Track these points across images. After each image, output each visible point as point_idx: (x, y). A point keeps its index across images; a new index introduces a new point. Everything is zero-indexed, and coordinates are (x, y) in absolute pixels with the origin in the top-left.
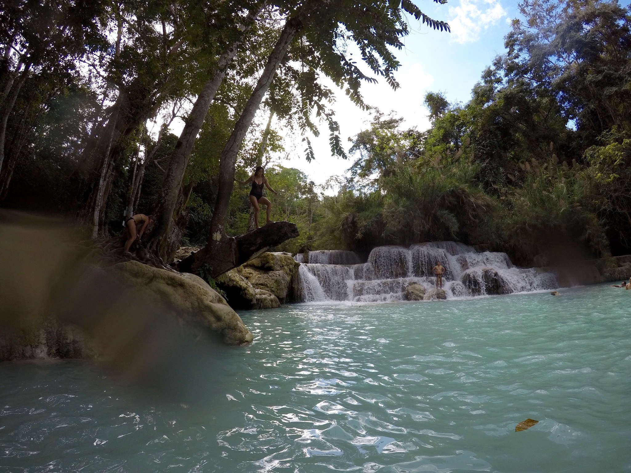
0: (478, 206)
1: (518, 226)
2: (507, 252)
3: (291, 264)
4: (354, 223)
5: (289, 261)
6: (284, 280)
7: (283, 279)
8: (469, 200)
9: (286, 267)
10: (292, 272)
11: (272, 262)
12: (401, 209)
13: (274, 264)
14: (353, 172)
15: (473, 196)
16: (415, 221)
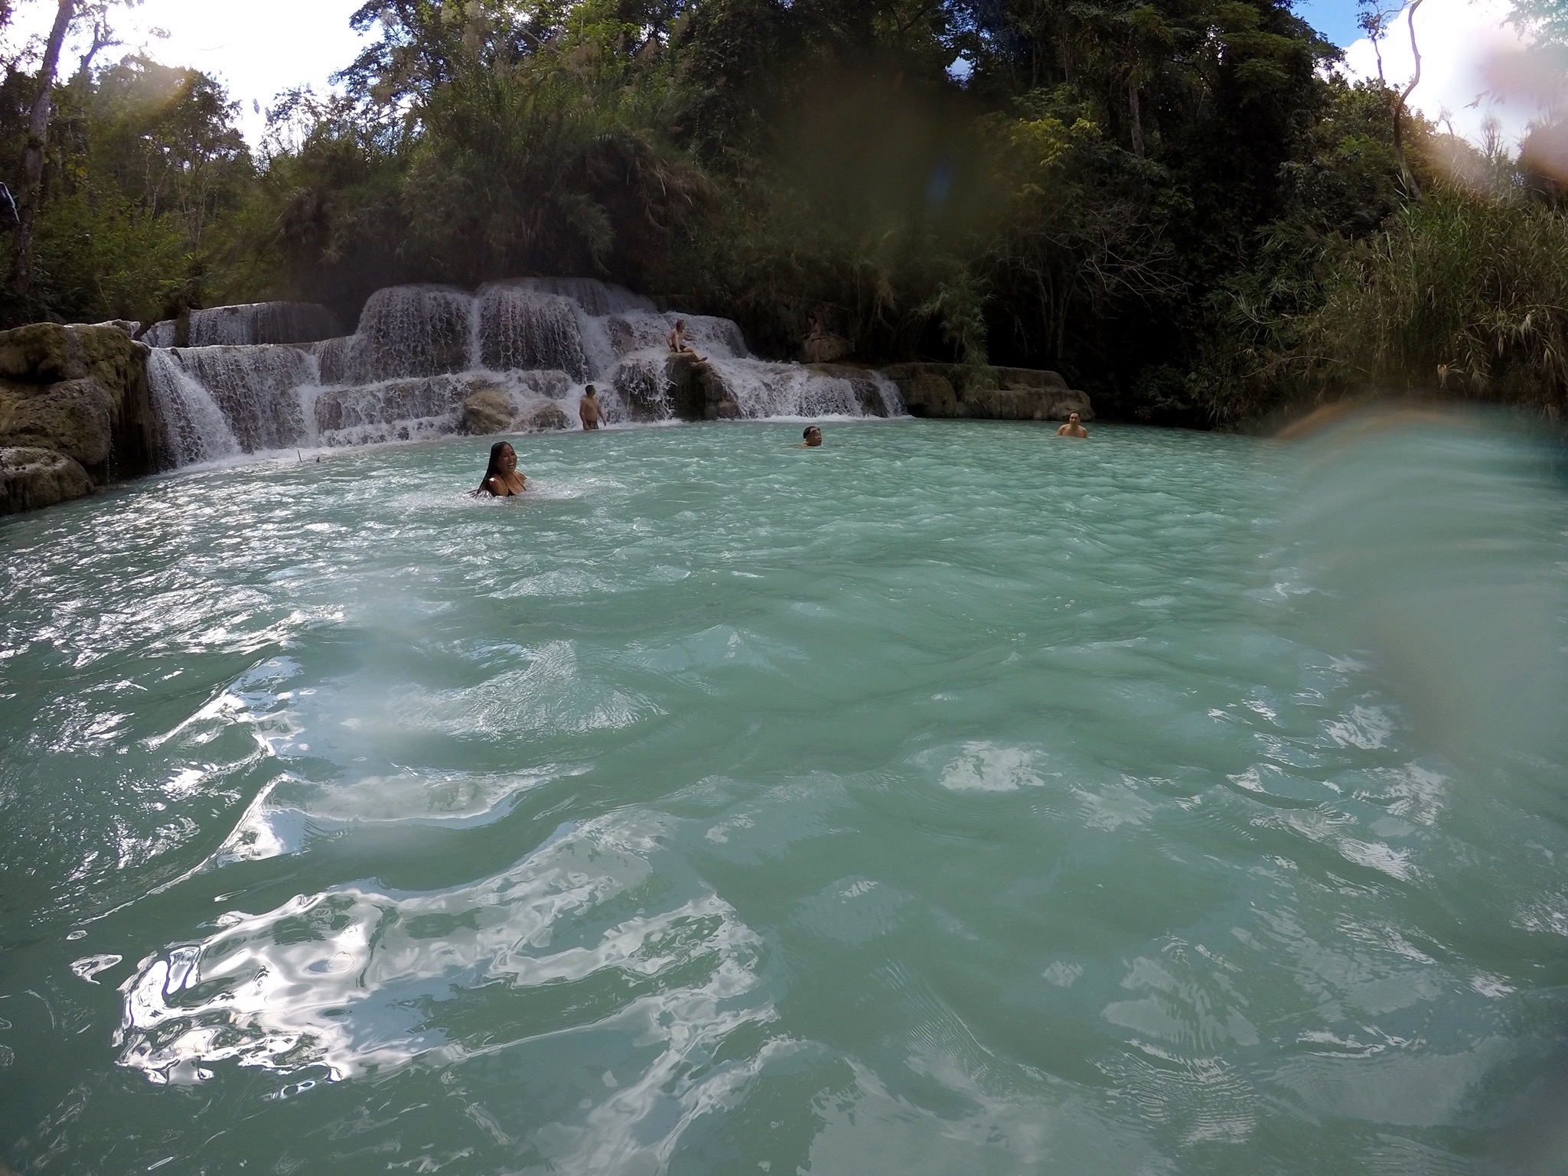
0: (672, 192)
1: (770, 257)
2: (736, 321)
3: (120, 351)
4: (320, 218)
5: (113, 344)
6: (96, 405)
7: (95, 401)
8: (653, 175)
9: (103, 365)
10: (126, 377)
11: (57, 351)
12: (457, 178)
13: (65, 360)
14: (355, 84)
15: (664, 165)
16: (494, 215)
